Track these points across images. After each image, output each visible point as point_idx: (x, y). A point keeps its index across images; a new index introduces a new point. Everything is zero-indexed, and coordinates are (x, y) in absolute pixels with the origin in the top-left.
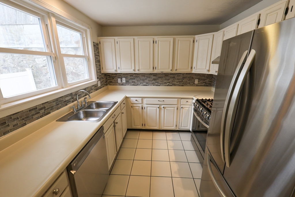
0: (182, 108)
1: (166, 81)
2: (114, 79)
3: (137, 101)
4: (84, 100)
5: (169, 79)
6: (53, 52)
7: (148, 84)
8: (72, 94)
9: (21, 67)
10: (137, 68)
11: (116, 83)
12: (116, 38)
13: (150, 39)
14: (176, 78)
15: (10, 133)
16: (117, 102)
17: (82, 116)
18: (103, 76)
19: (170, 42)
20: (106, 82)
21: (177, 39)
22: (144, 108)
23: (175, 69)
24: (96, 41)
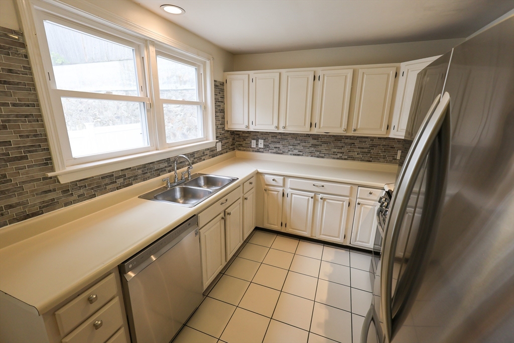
0: (359, 204)
1: (335, 150)
2: (245, 140)
3: (276, 181)
4: (188, 171)
5: (342, 147)
6: (148, 97)
7: (301, 153)
8: (170, 160)
9: (136, 116)
10: (282, 125)
11: (248, 148)
12: (251, 73)
13: (309, 73)
14: (357, 145)
15: (73, 205)
16: (238, 179)
17: (178, 194)
18: (226, 135)
19: (346, 76)
20: (231, 145)
21: (361, 72)
22: (286, 195)
23: (354, 127)
24: (220, 79)
